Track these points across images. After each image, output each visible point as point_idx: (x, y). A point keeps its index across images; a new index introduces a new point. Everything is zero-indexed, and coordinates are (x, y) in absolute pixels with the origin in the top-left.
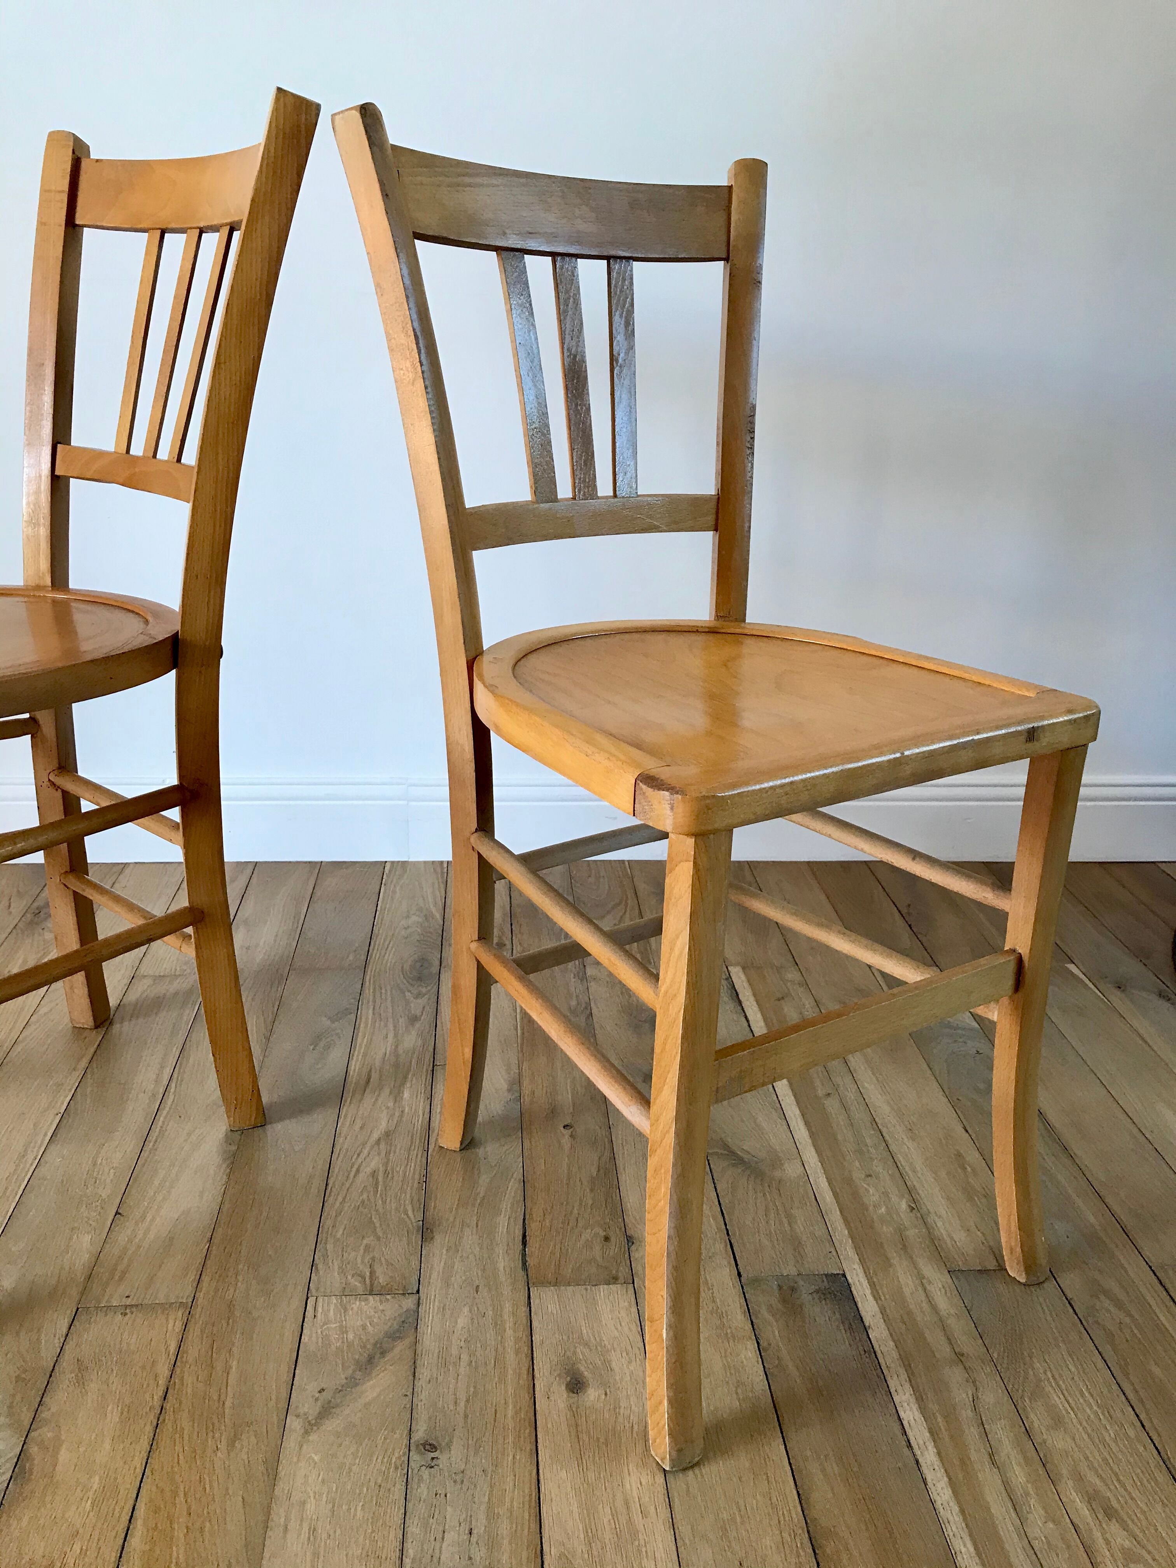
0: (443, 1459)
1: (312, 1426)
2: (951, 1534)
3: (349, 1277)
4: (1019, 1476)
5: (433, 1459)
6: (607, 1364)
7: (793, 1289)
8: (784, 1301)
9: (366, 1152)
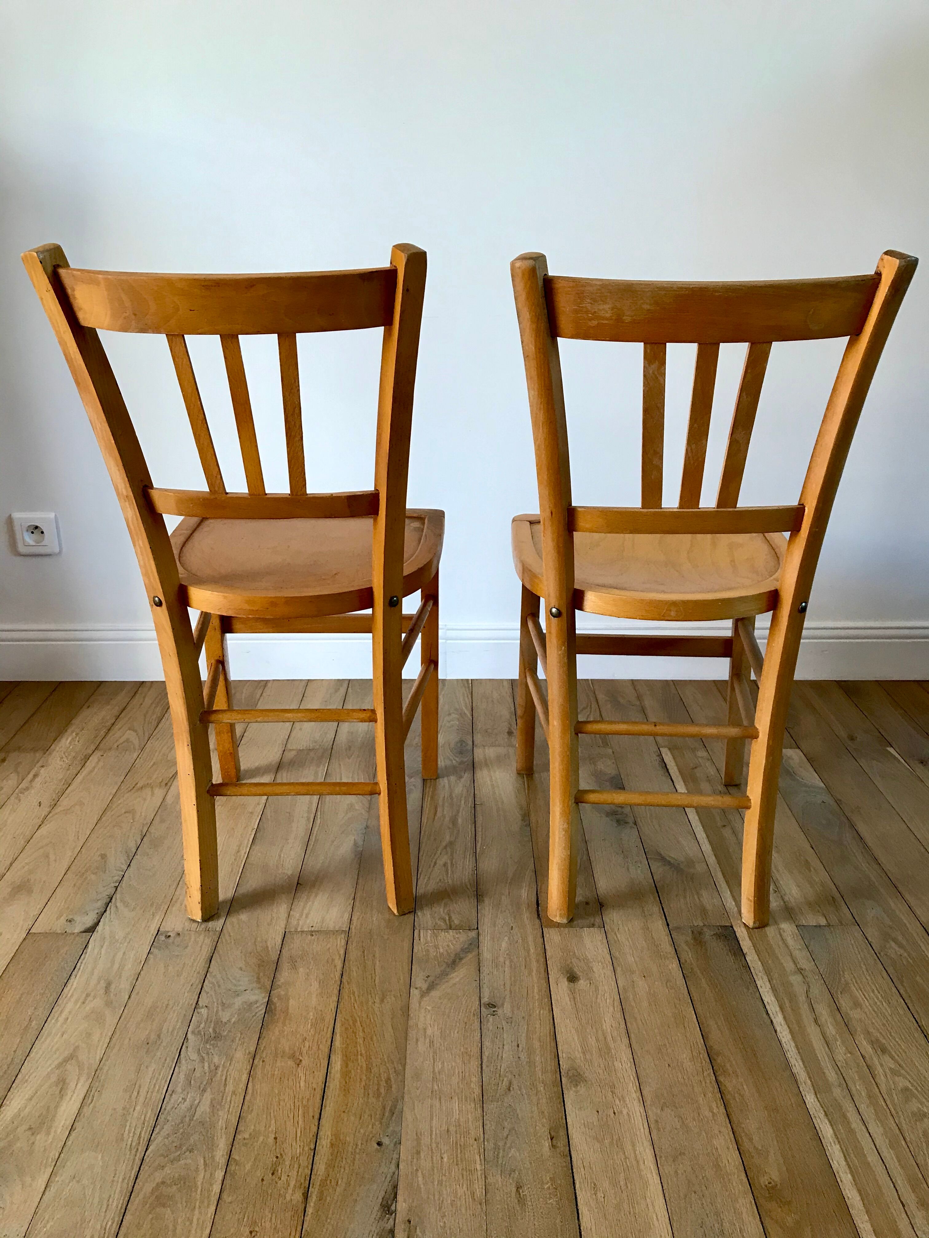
0: (500, 1012)
1: (424, 994)
2: (790, 1056)
3: (437, 920)
4: (831, 1030)
5: (494, 1011)
6: (591, 969)
7: (700, 933)
8: (695, 939)
9: (439, 852)
